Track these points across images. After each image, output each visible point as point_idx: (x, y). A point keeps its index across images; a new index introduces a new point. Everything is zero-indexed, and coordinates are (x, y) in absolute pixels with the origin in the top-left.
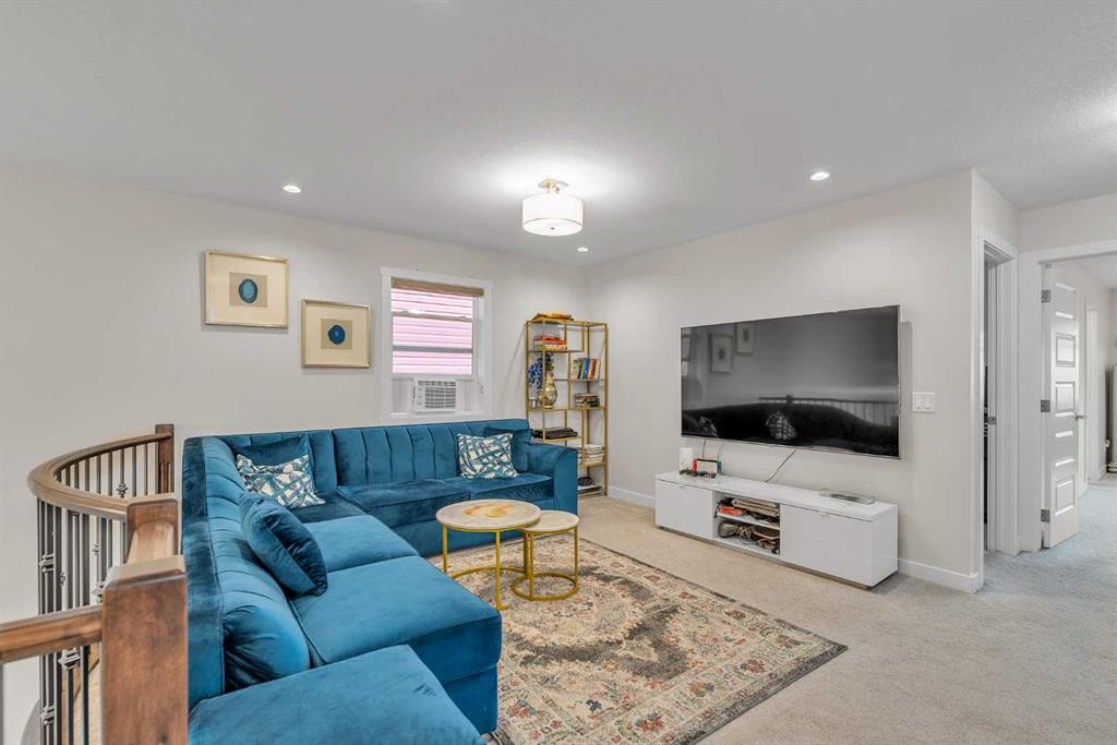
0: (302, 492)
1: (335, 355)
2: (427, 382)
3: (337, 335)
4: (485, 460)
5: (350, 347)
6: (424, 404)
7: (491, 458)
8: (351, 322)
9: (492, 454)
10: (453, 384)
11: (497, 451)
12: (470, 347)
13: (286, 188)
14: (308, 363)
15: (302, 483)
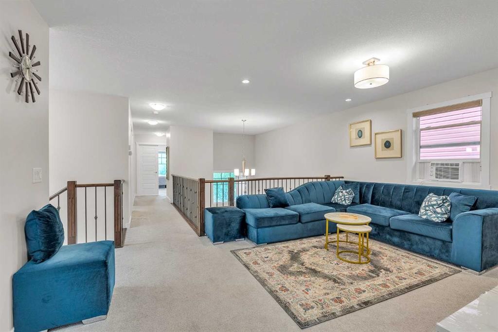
0: (343, 200)
1: (388, 153)
2: (437, 164)
3: (388, 145)
4: (427, 208)
5: (393, 149)
6: (434, 175)
7: (431, 208)
8: (393, 139)
9: (432, 206)
10: (457, 165)
11: (435, 205)
12: (479, 140)
13: (346, 100)
14: (377, 157)
15: (344, 197)
